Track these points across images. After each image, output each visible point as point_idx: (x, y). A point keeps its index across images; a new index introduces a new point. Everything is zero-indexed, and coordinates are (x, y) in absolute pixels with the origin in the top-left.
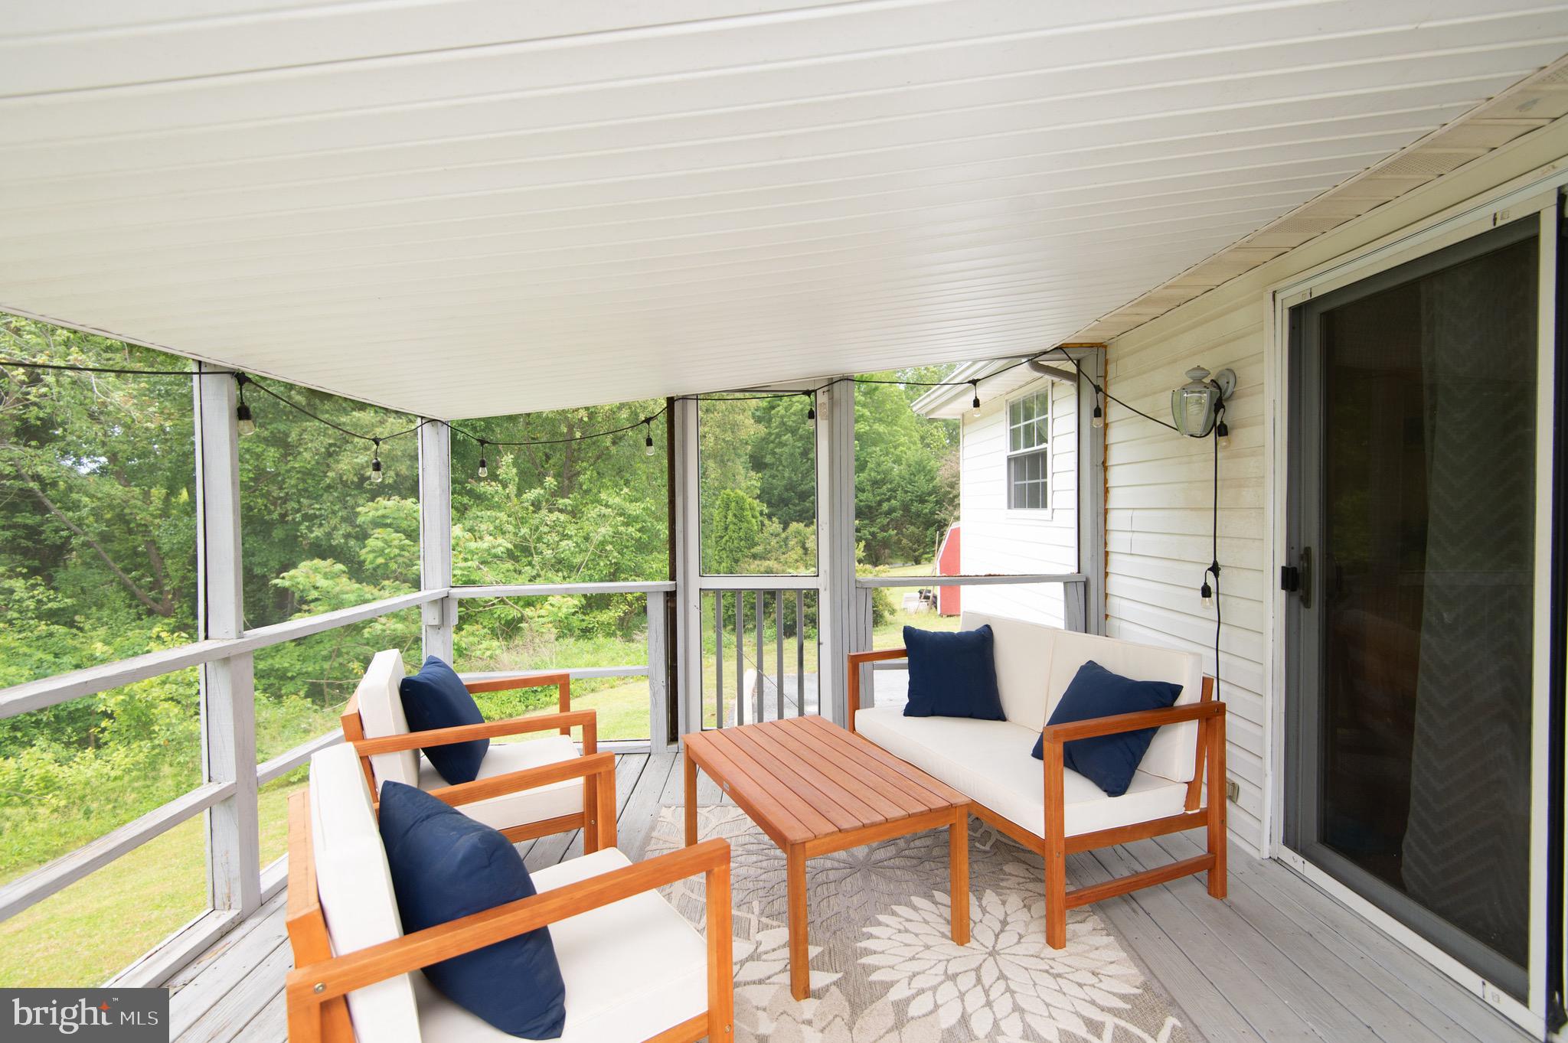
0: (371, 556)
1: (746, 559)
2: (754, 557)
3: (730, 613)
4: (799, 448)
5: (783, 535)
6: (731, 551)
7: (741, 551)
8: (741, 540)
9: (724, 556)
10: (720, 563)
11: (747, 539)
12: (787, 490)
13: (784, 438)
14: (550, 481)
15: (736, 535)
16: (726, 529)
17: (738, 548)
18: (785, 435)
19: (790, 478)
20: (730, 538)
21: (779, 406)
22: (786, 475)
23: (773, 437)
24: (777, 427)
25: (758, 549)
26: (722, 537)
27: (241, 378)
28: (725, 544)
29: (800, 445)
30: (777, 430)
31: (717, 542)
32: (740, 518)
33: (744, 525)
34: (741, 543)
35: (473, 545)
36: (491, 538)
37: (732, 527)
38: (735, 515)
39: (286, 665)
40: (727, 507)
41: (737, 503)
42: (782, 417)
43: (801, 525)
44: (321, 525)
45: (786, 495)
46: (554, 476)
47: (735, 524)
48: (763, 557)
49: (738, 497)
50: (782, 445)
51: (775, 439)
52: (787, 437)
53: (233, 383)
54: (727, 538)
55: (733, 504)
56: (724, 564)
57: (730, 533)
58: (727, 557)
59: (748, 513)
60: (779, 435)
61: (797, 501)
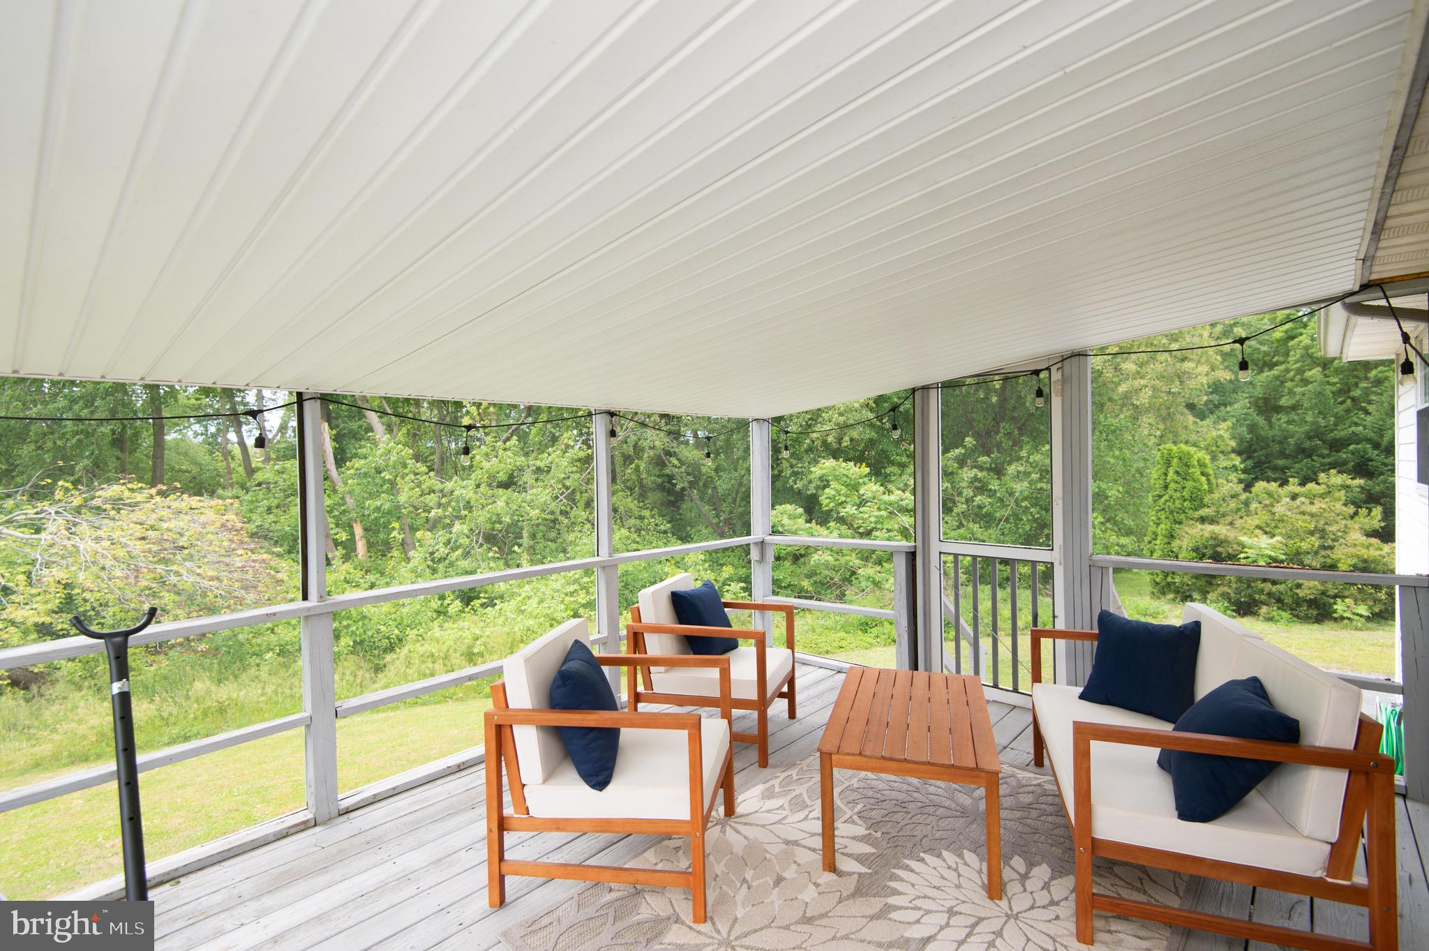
0: (827, 501)
1: (1191, 522)
2: (1203, 520)
3: (1169, 579)
4: (1334, 384)
5: (1244, 496)
6: (1172, 512)
7: (1184, 512)
8: (1185, 500)
9: (1163, 517)
10: (1158, 524)
11: (1192, 499)
12: (1310, 438)
13: (1308, 374)
14: (969, 441)
15: (1178, 494)
16: (1166, 487)
17: (1180, 509)
18: (1310, 370)
19: (1315, 423)
20: (1171, 497)
21: (1301, 334)
22: (1309, 418)
23: (1292, 374)
24: (1296, 362)
25: (1204, 512)
26: (1160, 497)
27: (612, 414)
28: (1165, 504)
29: (1337, 380)
30: (1298, 365)
31: (1155, 501)
32: (1184, 476)
33: (1189, 484)
34: (1185, 504)
35: (886, 498)
36: (900, 492)
37: (1172, 485)
38: (1177, 473)
39: (781, 577)
40: (1168, 463)
41: (1180, 459)
42: (1306, 348)
43: (1273, 486)
44: (802, 479)
45: (1307, 444)
46: (973, 436)
47: (1176, 482)
48: (1212, 521)
49: (1182, 452)
50: (1306, 382)
51: (1295, 376)
52: (1313, 371)
53: (608, 417)
54: (1166, 497)
55: (1175, 460)
56: (1162, 526)
57: (1170, 492)
58: (1167, 518)
59: (1196, 471)
60: (1300, 371)
61: (1326, 452)
